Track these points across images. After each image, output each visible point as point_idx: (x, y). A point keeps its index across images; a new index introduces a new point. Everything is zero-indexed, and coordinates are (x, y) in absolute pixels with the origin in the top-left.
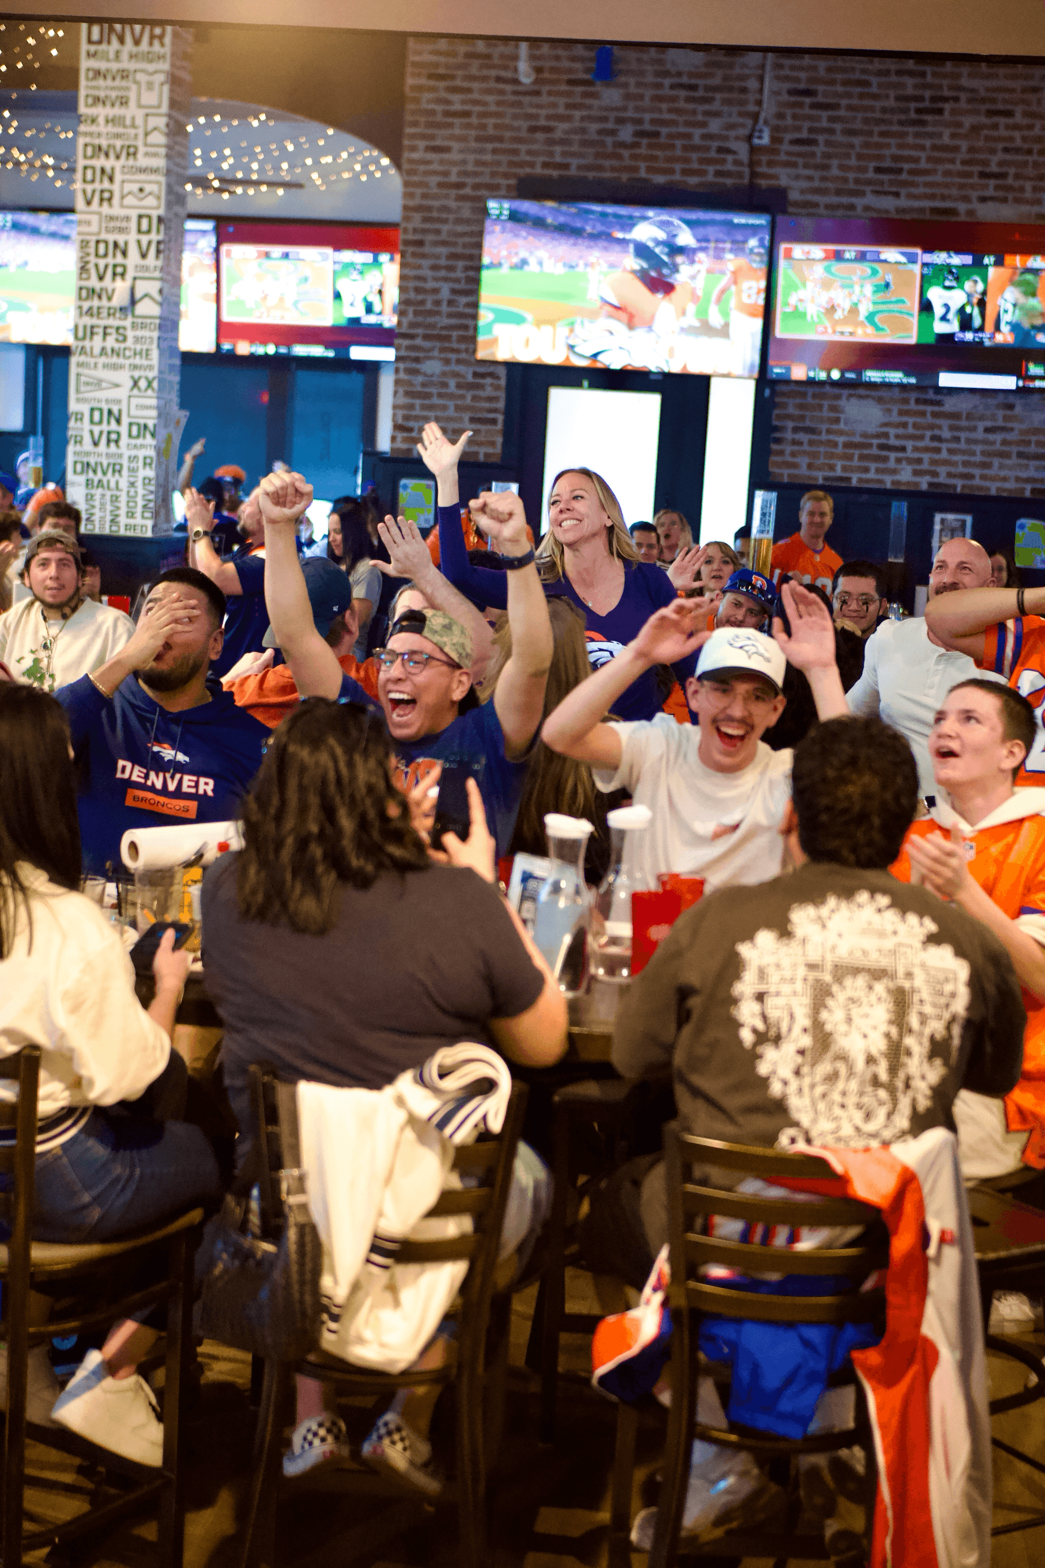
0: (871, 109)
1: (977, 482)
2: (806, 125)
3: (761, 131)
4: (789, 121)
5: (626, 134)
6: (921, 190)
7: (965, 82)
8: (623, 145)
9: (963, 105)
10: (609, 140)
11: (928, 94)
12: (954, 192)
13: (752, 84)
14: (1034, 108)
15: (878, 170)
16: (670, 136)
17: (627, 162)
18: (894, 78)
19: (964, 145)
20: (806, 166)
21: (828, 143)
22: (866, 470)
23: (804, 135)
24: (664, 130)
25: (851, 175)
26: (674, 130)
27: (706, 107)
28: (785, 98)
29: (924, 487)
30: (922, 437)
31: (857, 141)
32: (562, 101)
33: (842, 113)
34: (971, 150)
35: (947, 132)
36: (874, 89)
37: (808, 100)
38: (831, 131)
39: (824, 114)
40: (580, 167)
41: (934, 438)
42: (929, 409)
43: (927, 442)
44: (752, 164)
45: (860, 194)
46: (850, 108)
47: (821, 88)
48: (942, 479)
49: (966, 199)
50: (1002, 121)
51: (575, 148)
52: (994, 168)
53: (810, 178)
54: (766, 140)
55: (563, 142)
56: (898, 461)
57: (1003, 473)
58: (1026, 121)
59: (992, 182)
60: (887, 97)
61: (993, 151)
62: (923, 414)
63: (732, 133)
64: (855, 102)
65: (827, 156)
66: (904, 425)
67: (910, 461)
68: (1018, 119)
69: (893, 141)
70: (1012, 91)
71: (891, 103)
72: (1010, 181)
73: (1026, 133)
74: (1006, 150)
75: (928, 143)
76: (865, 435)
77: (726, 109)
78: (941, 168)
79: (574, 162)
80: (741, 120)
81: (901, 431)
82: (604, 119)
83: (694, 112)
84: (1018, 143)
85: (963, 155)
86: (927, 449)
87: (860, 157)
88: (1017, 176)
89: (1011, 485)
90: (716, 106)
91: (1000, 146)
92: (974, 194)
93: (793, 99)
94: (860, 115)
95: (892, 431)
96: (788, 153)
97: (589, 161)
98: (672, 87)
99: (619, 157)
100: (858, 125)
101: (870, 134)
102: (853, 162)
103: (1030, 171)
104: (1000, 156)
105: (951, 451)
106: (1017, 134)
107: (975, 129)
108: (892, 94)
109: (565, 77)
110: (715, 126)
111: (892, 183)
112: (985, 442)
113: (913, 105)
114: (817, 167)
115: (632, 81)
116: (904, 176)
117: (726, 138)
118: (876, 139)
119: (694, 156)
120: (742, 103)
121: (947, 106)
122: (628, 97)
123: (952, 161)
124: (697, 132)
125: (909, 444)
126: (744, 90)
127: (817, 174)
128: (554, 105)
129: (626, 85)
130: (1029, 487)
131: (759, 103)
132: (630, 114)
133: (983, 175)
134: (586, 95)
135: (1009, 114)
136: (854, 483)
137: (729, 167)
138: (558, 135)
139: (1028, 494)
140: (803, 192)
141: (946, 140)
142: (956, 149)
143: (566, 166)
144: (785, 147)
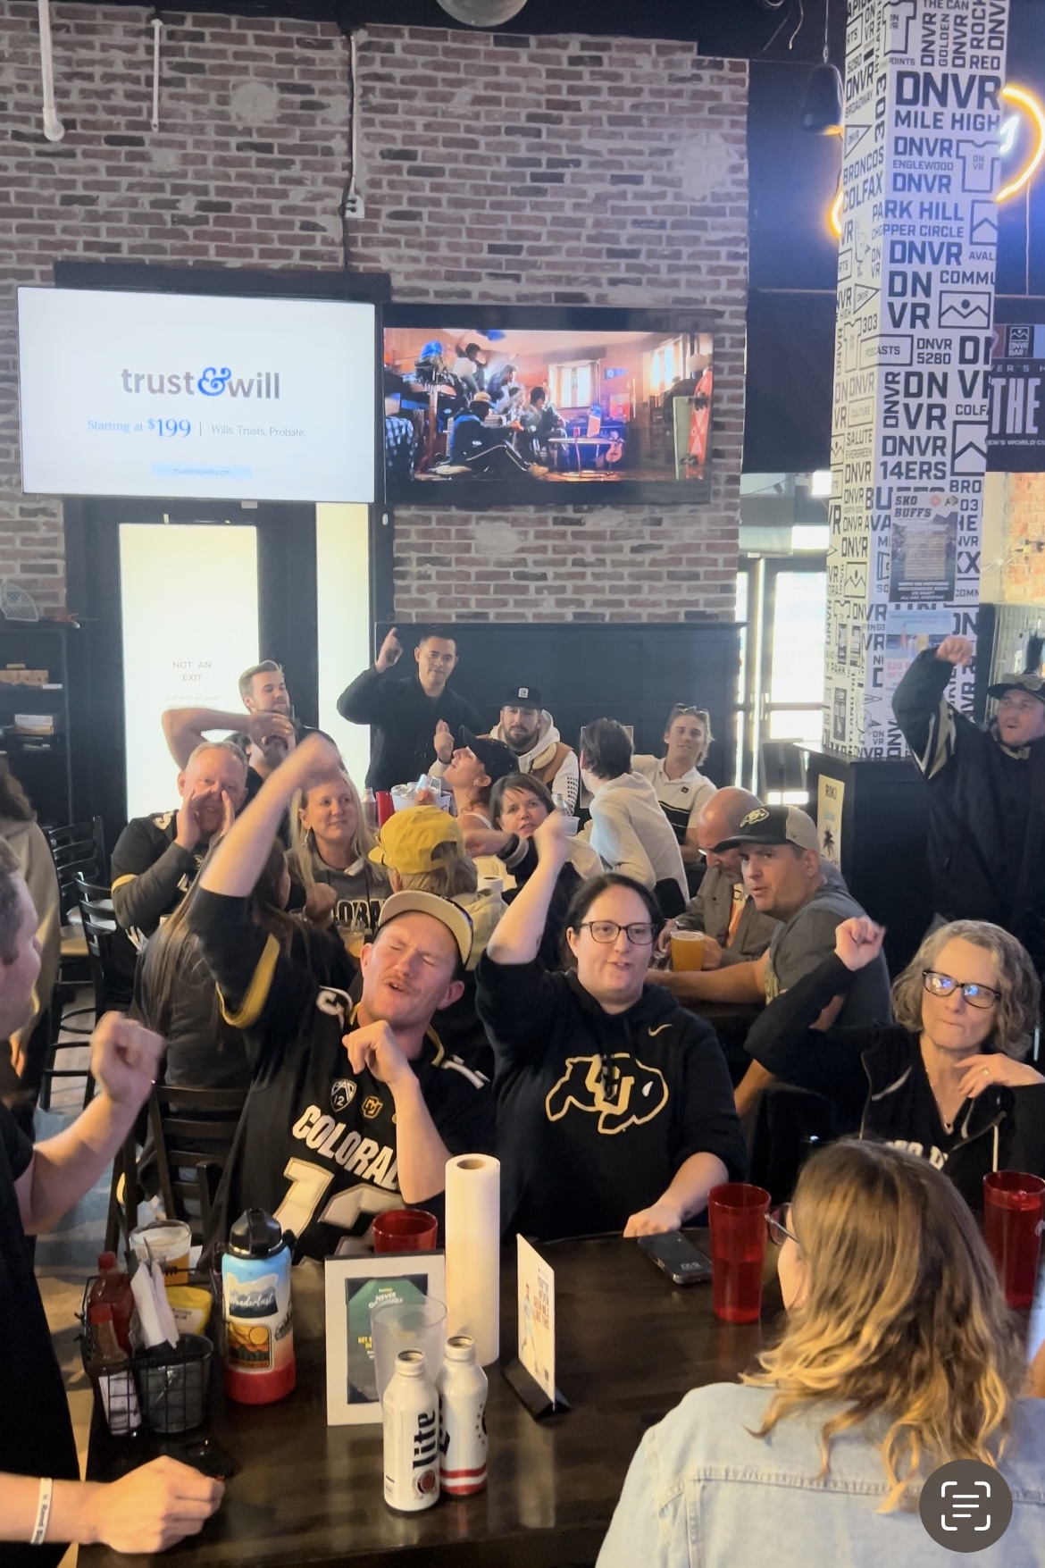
0: (481, 175)
1: (627, 609)
2: (407, 194)
3: (353, 201)
4: (385, 190)
5: (188, 206)
6: (543, 272)
7: (585, 142)
8: (184, 220)
9: (584, 169)
10: (167, 214)
11: (544, 157)
12: (579, 273)
13: (338, 144)
14: (665, 173)
15: (493, 249)
16: (241, 208)
17: (192, 242)
18: (505, 138)
19: (590, 218)
20: (409, 245)
21: (432, 216)
22: (504, 604)
23: (404, 207)
24: (235, 202)
25: (463, 256)
26: (247, 200)
27: (284, 173)
28: (379, 161)
29: (569, 619)
30: (563, 563)
31: (467, 213)
32: (102, 165)
33: (446, 179)
34: (597, 224)
35: (569, 202)
36: (482, 151)
37: (406, 164)
38: (437, 203)
39: (427, 181)
40: (132, 249)
41: (576, 563)
42: (570, 529)
43: (569, 568)
44: (347, 242)
45: (475, 278)
46: (454, 173)
47: (420, 149)
48: (588, 609)
49: (595, 282)
50: (630, 188)
51: (124, 224)
52: (625, 246)
53: (415, 260)
54: (360, 214)
55: (106, 217)
56: (539, 590)
57: (654, 597)
58: (657, 189)
59: (623, 262)
60: (498, 159)
61: (622, 225)
62: (563, 535)
63: (318, 205)
64: (462, 166)
65: (433, 232)
66: (543, 549)
67: (552, 590)
68: (647, 186)
69: (509, 214)
70: (640, 153)
71: (503, 168)
72: (642, 260)
73: (658, 203)
74: (636, 223)
75: (548, 216)
76: (500, 564)
77: (308, 174)
78: (567, 245)
79: (125, 242)
80: (328, 189)
81: (539, 556)
82: (160, 188)
83: (270, 180)
84: (649, 216)
85: (589, 230)
86: (571, 576)
87: (471, 233)
88: (651, 254)
89: (663, 610)
90: (295, 171)
91: (630, 218)
92: (604, 276)
93: (388, 162)
94: (469, 182)
95: (530, 557)
96: (387, 230)
97: (145, 240)
98: (240, 147)
99: (183, 235)
100: (467, 195)
101: (482, 205)
102: (464, 239)
103: (664, 248)
104: (631, 230)
105: (596, 576)
106: (648, 205)
107: (601, 199)
108: (504, 156)
109: (105, 133)
110: (297, 196)
111: (510, 264)
112: (633, 563)
113: (529, 171)
114: (421, 246)
115: (190, 139)
116: (524, 256)
117: (311, 211)
118: (488, 211)
119: (275, 234)
120: (327, 167)
121: (568, 172)
122: (186, 159)
123: (577, 237)
124: (276, 204)
125: (550, 571)
126: (328, 152)
127: (423, 254)
128: (94, 170)
129: (182, 145)
130: (683, 610)
131: (349, 167)
132: (190, 181)
133: (612, 253)
134: (131, 157)
135: (636, 180)
136: (492, 619)
137: (318, 246)
138: (101, 208)
139: (682, 619)
140: (408, 276)
141: (569, 212)
142: (579, 223)
143: (116, 248)
144: (384, 222)
